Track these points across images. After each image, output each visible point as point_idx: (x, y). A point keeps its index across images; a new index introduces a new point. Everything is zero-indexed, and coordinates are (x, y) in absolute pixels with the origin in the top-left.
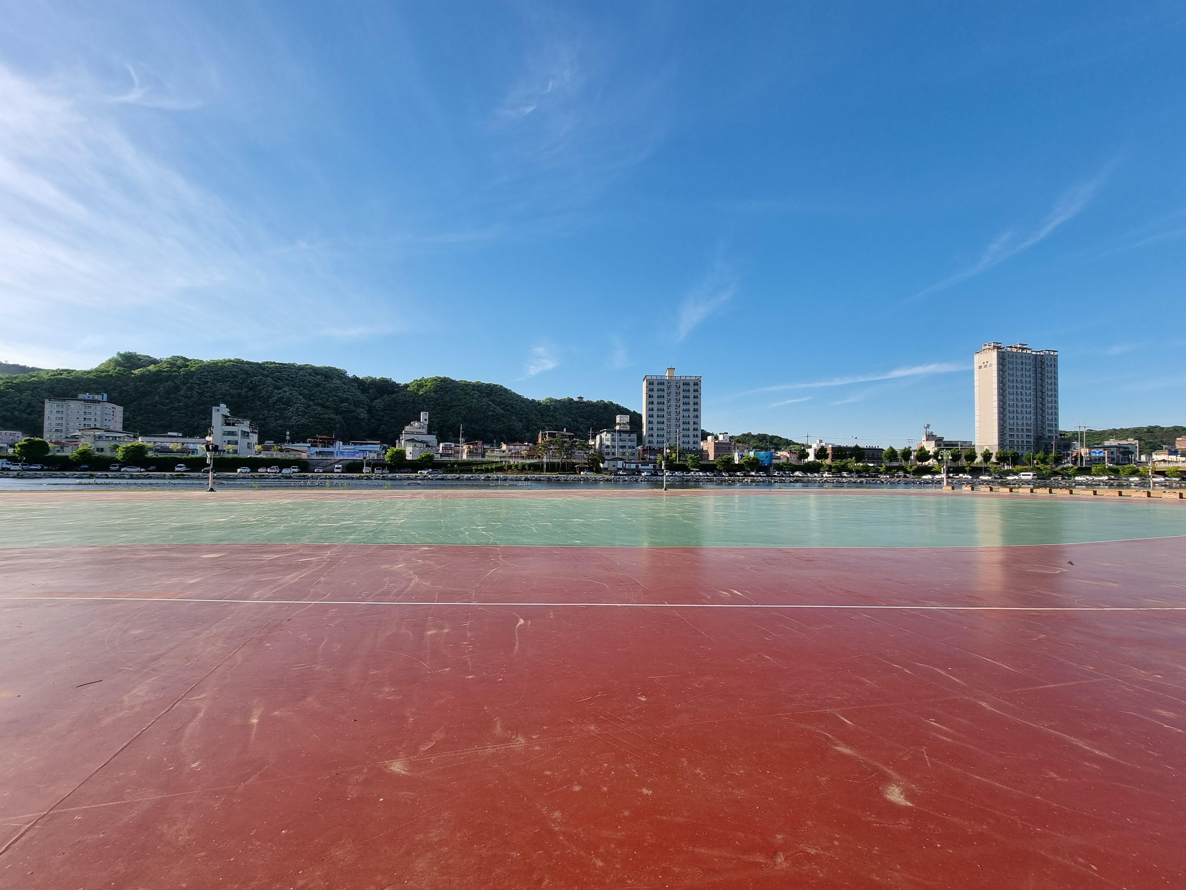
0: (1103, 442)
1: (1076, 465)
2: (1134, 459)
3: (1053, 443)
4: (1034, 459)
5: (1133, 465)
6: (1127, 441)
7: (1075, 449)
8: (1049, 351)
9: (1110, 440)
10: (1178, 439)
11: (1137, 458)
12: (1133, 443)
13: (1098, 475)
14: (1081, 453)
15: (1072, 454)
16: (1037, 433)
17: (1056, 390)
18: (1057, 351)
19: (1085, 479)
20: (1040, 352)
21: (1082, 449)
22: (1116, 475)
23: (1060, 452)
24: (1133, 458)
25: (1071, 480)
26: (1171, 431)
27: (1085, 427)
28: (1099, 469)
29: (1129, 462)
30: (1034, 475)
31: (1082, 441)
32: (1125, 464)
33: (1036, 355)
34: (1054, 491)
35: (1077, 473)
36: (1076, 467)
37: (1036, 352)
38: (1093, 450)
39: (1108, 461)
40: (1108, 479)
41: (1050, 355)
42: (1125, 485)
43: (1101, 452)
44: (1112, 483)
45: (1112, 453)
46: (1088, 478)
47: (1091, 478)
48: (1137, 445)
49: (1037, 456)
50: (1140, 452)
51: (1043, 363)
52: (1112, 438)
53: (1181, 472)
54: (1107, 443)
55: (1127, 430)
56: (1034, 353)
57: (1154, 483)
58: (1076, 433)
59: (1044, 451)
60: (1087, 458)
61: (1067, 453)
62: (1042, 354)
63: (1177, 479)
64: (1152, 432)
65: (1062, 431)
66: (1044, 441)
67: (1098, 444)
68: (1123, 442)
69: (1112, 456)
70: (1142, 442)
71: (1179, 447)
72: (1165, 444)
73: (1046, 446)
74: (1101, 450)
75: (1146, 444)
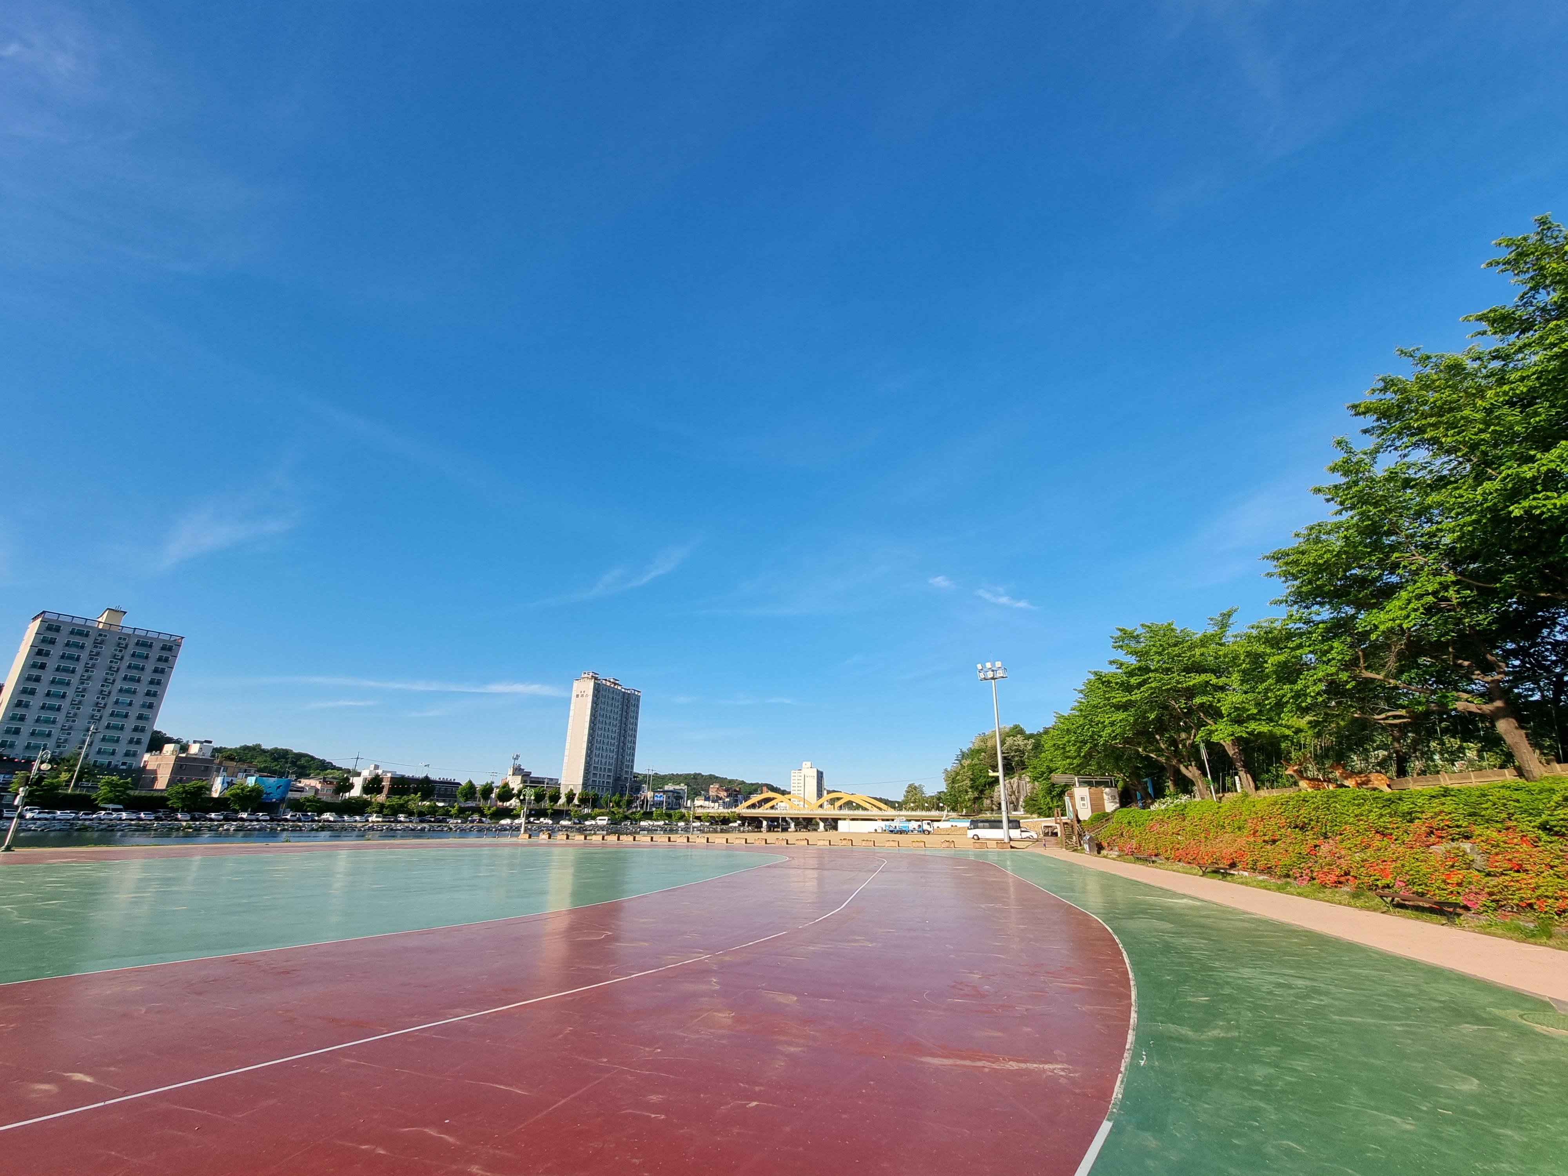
0: (664, 786)
1: (642, 810)
3: (628, 785)
4: (611, 802)
5: (682, 810)
6: (680, 786)
7: (643, 792)
8: (635, 691)
10: (711, 786)
11: (685, 803)
12: (683, 788)
13: (657, 820)
14: (647, 797)
15: (641, 797)
16: (616, 774)
18: (640, 693)
19: (647, 824)
20: (627, 690)
21: (649, 793)
22: (670, 819)
23: (632, 794)
24: (682, 803)
25: (637, 826)
26: (707, 779)
27: (653, 771)
28: (658, 814)
29: (680, 807)
30: (609, 820)
31: (649, 784)
32: (677, 809)
33: (624, 693)
34: (621, 837)
35: (642, 818)
36: (642, 812)
38: (656, 794)
39: (665, 806)
40: (664, 824)
41: (634, 694)
42: (674, 830)
43: (661, 796)
44: (666, 828)
45: (669, 797)
46: (650, 823)
47: (652, 823)
48: (686, 791)
49: (613, 799)
50: (687, 797)
51: (629, 701)
52: (670, 783)
53: (711, 817)
54: (666, 788)
55: (681, 775)
56: (623, 690)
57: (694, 828)
58: (645, 776)
59: (620, 793)
60: (651, 802)
61: (637, 796)
62: (629, 692)
63: (708, 824)
64: (696, 779)
65: (636, 773)
66: (621, 783)
67: (660, 788)
68: (677, 787)
69: (668, 800)
70: (690, 788)
71: (711, 793)
72: (703, 790)
73: (622, 788)
74: (662, 794)
75: (692, 790)
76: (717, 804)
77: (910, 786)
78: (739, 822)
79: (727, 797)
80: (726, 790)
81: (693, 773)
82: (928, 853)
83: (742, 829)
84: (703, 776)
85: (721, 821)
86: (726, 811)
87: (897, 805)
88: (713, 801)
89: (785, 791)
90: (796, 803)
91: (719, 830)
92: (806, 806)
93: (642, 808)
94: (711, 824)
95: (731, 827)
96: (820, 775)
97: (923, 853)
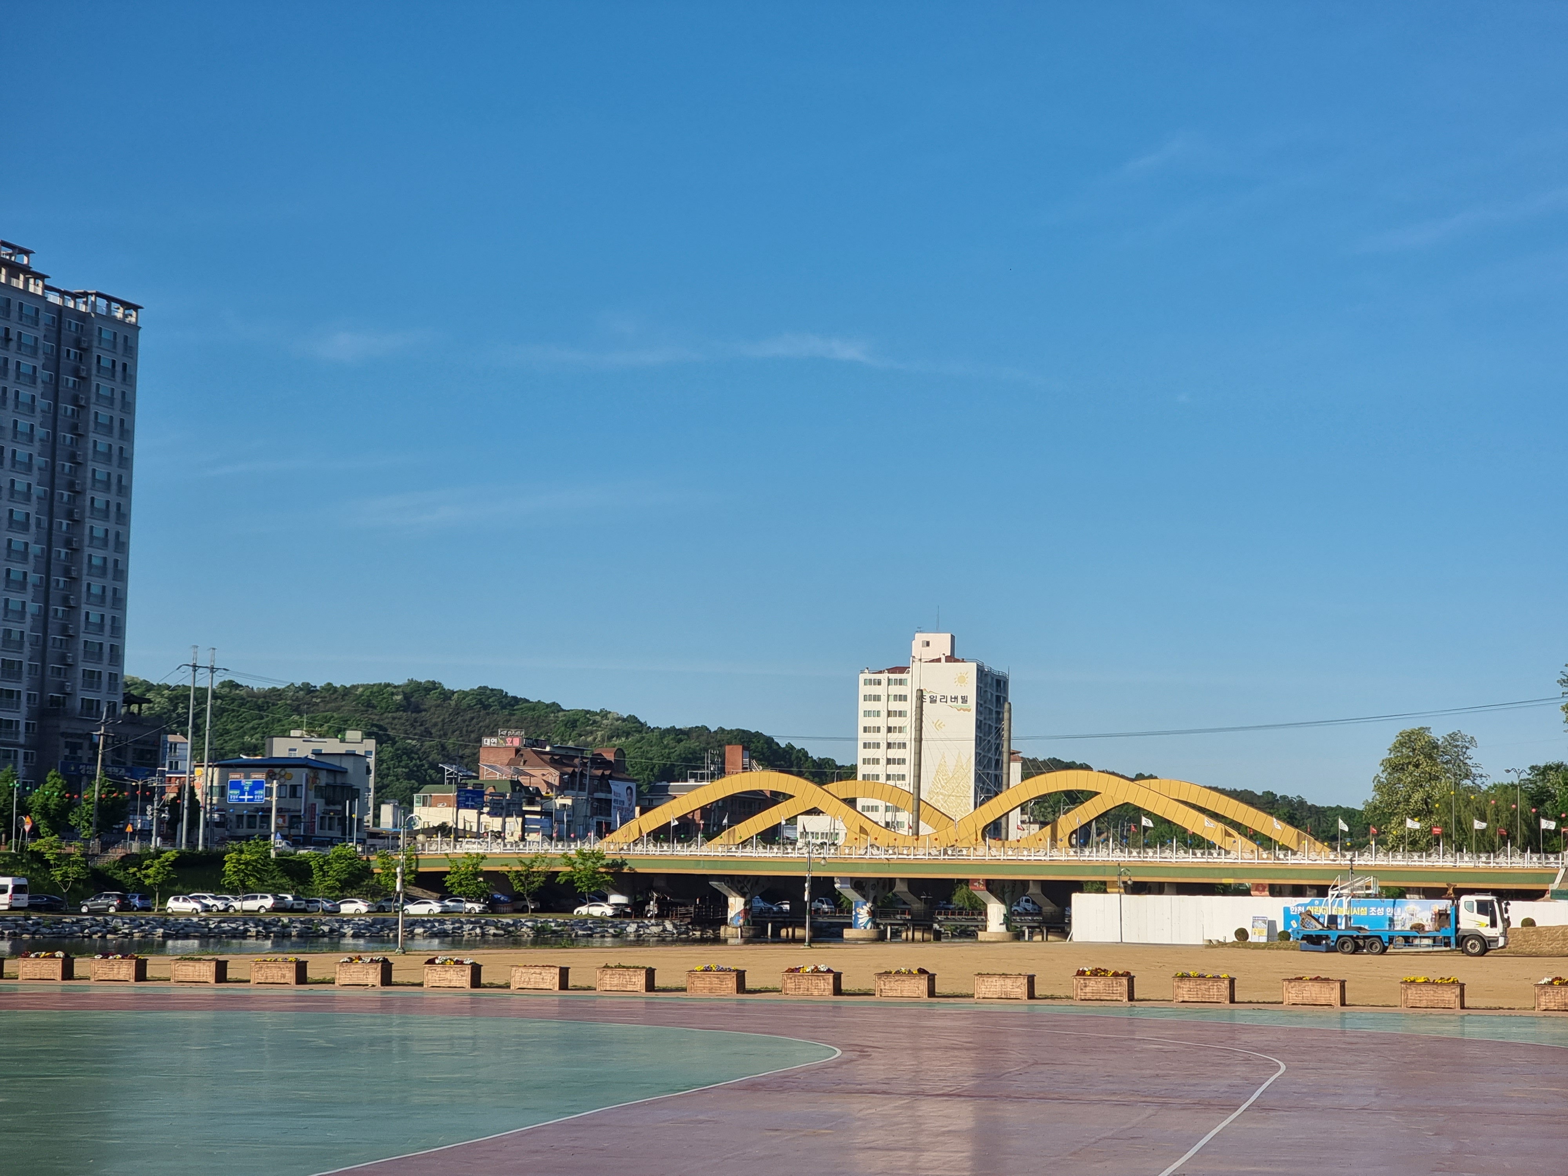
0: (267, 741)
1: (174, 846)
2: (360, 820)
3: (99, 735)
4: (24, 810)
5: (354, 847)
6: (343, 741)
7: (174, 766)
8: (110, 299)
9: (293, 733)
10: (487, 741)
11: (369, 818)
12: (360, 750)
13: (243, 890)
14: (192, 789)
15: (163, 791)
16: (41, 685)
17: (124, 489)
18: (136, 308)
19: (198, 907)
20: (75, 296)
21: (198, 771)
22: (300, 888)
23: (121, 778)
24: (355, 816)
25: (150, 915)
26: (470, 707)
27: (212, 670)
28: (247, 863)
29: (344, 833)
30: (17, 889)
31: (198, 730)
32: (331, 842)
33: (60, 310)
34: (81, 966)
35: (173, 883)
36: (171, 854)
37: (63, 294)
38: (234, 776)
39: (278, 828)
40: (274, 909)
41: (109, 318)
42: (324, 935)
43: (257, 785)
44: (285, 926)
45: (294, 789)
46: (210, 902)
47: (220, 905)
48: (371, 761)
49: (36, 798)
50: (378, 789)
51: (83, 351)
52: (298, 726)
53: (488, 875)
54: (281, 748)
55: (346, 692)
56: (54, 298)
57: (413, 922)
58: (179, 696)
59: (65, 773)
60: (212, 811)
61: (144, 786)
62: (82, 308)
63: (477, 907)
64: (417, 710)
65: (135, 684)
66: (64, 726)
67: (253, 749)
68: (331, 746)
69: (291, 804)
70: (388, 749)
71: (486, 774)
72: (450, 760)
73: (74, 748)
74: (260, 776)
75: (397, 757)
76: (514, 824)
77: (1408, 740)
78: (616, 899)
79: (562, 789)
80: (557, 761)
81: (399, 680)
82: (1475, 1030)
83: (632, 928)
84: (447, 695)
85: (536, 896)
86: (556, 849)
87: (1343, 826)
88: (500, 809)
89: (827, 763)
90: (880, 817)
91: (526, 931)
92: (925, 829)
93: (169, 834)
94: (493, 907)
95: (583, 922)
96: (992, 692)
97: (1450, 1030)
